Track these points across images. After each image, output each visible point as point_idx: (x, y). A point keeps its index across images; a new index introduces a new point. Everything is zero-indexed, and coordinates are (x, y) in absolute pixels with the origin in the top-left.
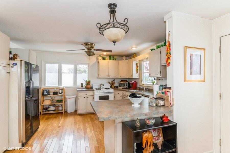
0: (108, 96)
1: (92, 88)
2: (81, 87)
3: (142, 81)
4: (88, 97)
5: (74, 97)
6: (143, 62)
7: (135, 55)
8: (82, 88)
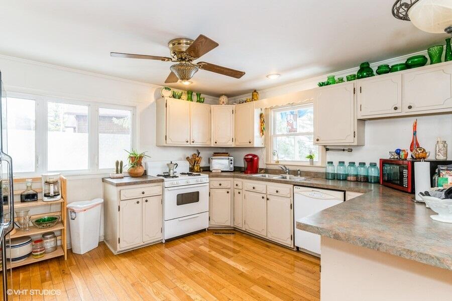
0: (198, 193)
1: (145, 174)
2: (117, 173)
3: (274, 154)
4: (146, 201)
5: (98, 204)
6: (274, 111)
7: (255, 93)
8: (119, 175)
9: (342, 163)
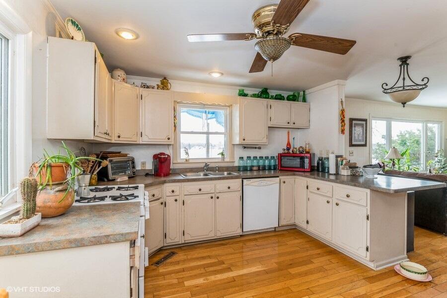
9: (249, 158)
